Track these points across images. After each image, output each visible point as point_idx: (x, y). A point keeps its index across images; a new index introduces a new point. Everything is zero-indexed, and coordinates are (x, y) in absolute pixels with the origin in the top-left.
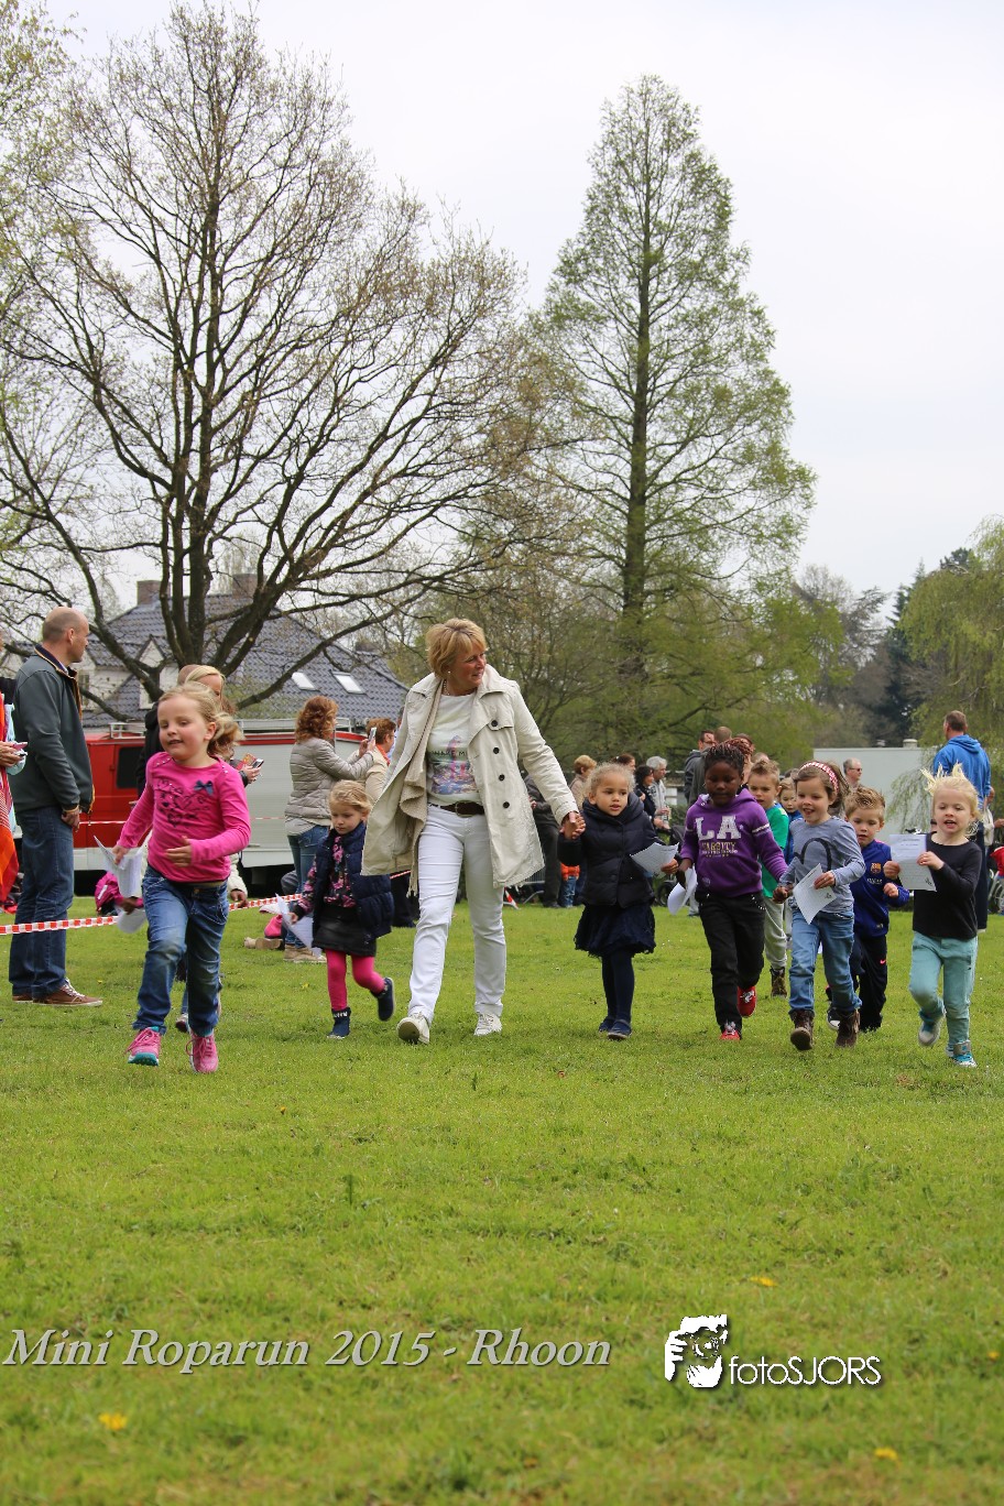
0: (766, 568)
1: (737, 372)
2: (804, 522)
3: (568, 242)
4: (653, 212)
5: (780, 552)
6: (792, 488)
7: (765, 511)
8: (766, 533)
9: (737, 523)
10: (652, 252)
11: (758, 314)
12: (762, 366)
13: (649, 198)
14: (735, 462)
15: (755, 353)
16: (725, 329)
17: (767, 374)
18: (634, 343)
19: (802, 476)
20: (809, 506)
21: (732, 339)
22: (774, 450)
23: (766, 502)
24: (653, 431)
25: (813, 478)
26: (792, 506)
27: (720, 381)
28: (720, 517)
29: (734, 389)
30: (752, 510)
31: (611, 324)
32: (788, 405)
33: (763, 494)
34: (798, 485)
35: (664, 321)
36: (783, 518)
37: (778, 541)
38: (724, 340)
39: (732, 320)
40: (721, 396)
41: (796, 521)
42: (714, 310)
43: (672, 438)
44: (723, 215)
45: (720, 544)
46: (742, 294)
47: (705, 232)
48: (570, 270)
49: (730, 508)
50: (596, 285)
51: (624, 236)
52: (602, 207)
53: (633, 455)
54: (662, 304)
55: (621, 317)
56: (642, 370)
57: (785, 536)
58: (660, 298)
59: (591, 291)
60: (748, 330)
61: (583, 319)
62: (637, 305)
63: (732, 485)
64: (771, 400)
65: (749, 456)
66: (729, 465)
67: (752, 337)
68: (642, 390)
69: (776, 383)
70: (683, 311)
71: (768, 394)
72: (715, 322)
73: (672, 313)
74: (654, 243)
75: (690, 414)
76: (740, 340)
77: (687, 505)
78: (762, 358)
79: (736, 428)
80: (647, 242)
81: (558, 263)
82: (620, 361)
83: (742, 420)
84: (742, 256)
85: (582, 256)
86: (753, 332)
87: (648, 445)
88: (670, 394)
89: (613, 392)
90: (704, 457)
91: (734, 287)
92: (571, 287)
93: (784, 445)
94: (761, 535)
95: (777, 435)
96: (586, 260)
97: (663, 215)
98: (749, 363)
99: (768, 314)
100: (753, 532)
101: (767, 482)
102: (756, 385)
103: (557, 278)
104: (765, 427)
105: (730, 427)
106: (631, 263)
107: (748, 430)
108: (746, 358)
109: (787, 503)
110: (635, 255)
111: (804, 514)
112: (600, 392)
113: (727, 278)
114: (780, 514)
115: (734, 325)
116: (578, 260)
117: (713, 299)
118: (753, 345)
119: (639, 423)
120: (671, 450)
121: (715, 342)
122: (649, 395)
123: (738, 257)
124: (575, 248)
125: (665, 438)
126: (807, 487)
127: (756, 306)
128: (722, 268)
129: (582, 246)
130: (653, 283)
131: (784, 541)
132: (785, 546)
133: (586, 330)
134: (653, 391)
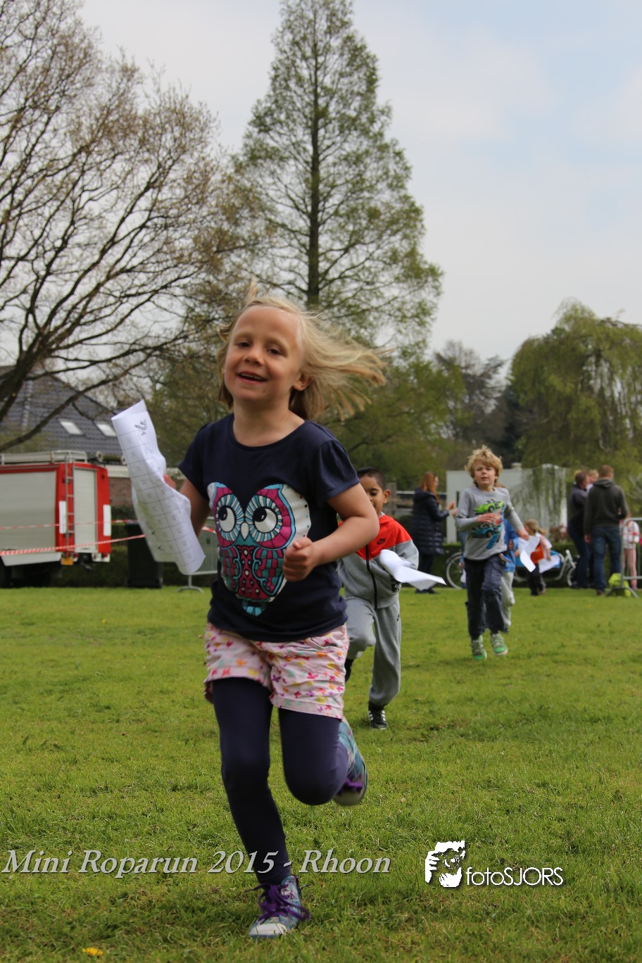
0: (408, 340)
1: (384, 197)
2: (435, 306)
3: (259, 102)
4: (320, 79)
5: (418, 328)
6: (426, 281)
7: (408, 298)
8: (409, 315)
9: (387, 308)
10: (320, 109)
11: (399, 154)
12: (402, 193)
13: (317, 69)
14: (385, 262)
15: (397, 183)
16: (375, 165)
17: (406, 199)
18: (309, 175)
19: (433, 272)
20: (438, 294)
21: (380, 173)
22: (412, 254)
23: (408, 292)
24: (324, 241)
25: (441, 274)
26: (426, 295)
27: (372, 204)
28: (374, 303)
29: (382, 209)
30: (396, 298)
31: (292, 162)
32: (421, 221)
33: (405, 286)
34: (430, 279)
35: (330, 160)
36: (420, 304)
37: (417, 320)
38: (374, 173)
39: (381, 158)
40: (373, 214)
41: (429, 305)
42: (367, 152)
43: (338, 246)
44: (371, 81)
45: (375, 323)
46: (387, 139)
47: (359, 94)
48: (261, 122)
49: (381, 296)
50: (280, 134)
51: (300, 98)
52: (283, 77)
53: (310, 258)
54: (328, 147)
55: (298, 157)
56: (316, 197)
57: (422, 316)
58: (327, 143)
59: (277, 138)
60: (392, 166)
61: (271, 158)
62: (310, 148)
63: (382, 279)
64: (409, 217)
65: (394, 258)
66: (381, 265)
67: (395, 171)
68: (315, 211)
69: (413, 204)
70: (344, 153)
71: (407, 212)
72: (368, 160)
73: (337, 153)
74: (321, 102)
75: (351, 228)
76: (386, 173)
77: (350, 295)
78: (402, 187)
79: (385, 237)
80: (316, 102)
81: (251, 117)
82: (299, 189)
83: (389, 232)
84: (386, 112)
85: (269, 112)
86: (395, 167)
87: (321, 250)
88: (336, 213)
89: (295, 212)
90: (362, 259)
91: (381, 134)
92: (262, 135)
93: (420, 250)
94: (404, 317)
95: (415, 244)
96: (272, 115)
97: (327, 81)
98: (393, 190)
99: (406, 155)
100: (397, 313)
101: (407, 277)
102: (398, 206)
103: (251, 128)
104: (405, 237)
105: (380, 237)
106: (306, 117)
107: (393, 239)
108: (390, 186)
109: (423, 292)
110: (307, 110)
111: (435, 300)
112: (285, 212)
113: (376, 128)
114: (417, 300)
115: (381, 163)
116: (266, 114)
117: (366, 144)
118: (397, 177)
119: (314, 234)
120: (337, 254)
121: (368, 175)
122: (320, 214)
123: (383, 112)
124: (263, 106)
125: (332, 245)
126: (437, 280)
127: (397, 149)
128: (372, 121)
129: (269, 105)
130: (321, 132)
131: (421, 320)
132: (422, 324)
133: (274, 167)
134: (323, 211)
